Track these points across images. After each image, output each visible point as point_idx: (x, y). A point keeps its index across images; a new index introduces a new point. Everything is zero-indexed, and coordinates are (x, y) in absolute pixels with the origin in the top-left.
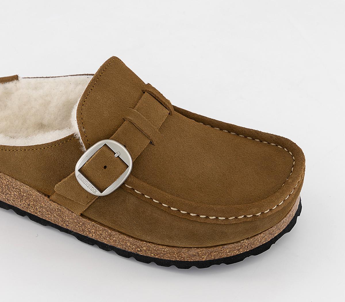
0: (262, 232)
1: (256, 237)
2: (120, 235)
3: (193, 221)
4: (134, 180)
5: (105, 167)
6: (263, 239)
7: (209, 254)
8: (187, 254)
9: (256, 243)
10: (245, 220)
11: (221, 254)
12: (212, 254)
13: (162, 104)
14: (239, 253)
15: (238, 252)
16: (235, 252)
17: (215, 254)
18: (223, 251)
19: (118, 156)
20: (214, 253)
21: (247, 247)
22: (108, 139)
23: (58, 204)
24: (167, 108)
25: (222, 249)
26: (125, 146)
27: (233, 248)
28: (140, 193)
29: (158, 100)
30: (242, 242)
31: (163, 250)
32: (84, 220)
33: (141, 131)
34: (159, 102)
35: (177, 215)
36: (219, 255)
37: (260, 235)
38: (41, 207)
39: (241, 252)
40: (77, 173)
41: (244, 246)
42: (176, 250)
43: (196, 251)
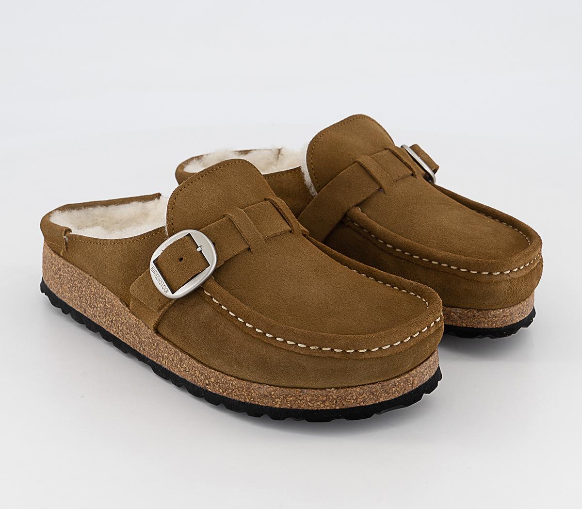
0: (359, 386)
1: (350, 390)
2: (190, 359)
3: (268, 344)
4: (213, 284)
5: (181, 259)
6: (360, 397)
7: (284, 397)
8: (257, 393)
9: (350, 399)
10: (331, 355)
11: (299, 402)
12: (288, 399)
13: (284, 219)
14: (324, 407)
15: (322, 405)
16: (319, 403)
17: (291, 399)
18: (302, 397)
19: (201, 251)
20: (290, 397)
21: (336, 402)
22: (198, 230)
23: (137, 317)
24: (289, 225)
25: (301, 394)
26: (214, 244)
27: (316, 396)
28: (217, 302)
29: (280, 213)
30: (328, 390)
31: (232, 382)
32: (158, 338)
33: (240, 233)
34: (282, 216)
35: (250, 334)
36: (297, 402)
37: (355, 389)
38: (122, 323)
39: (328, 406)
40: (152, 265)
41: (331, 398)
42: (245, 384)
43: (268, 390)
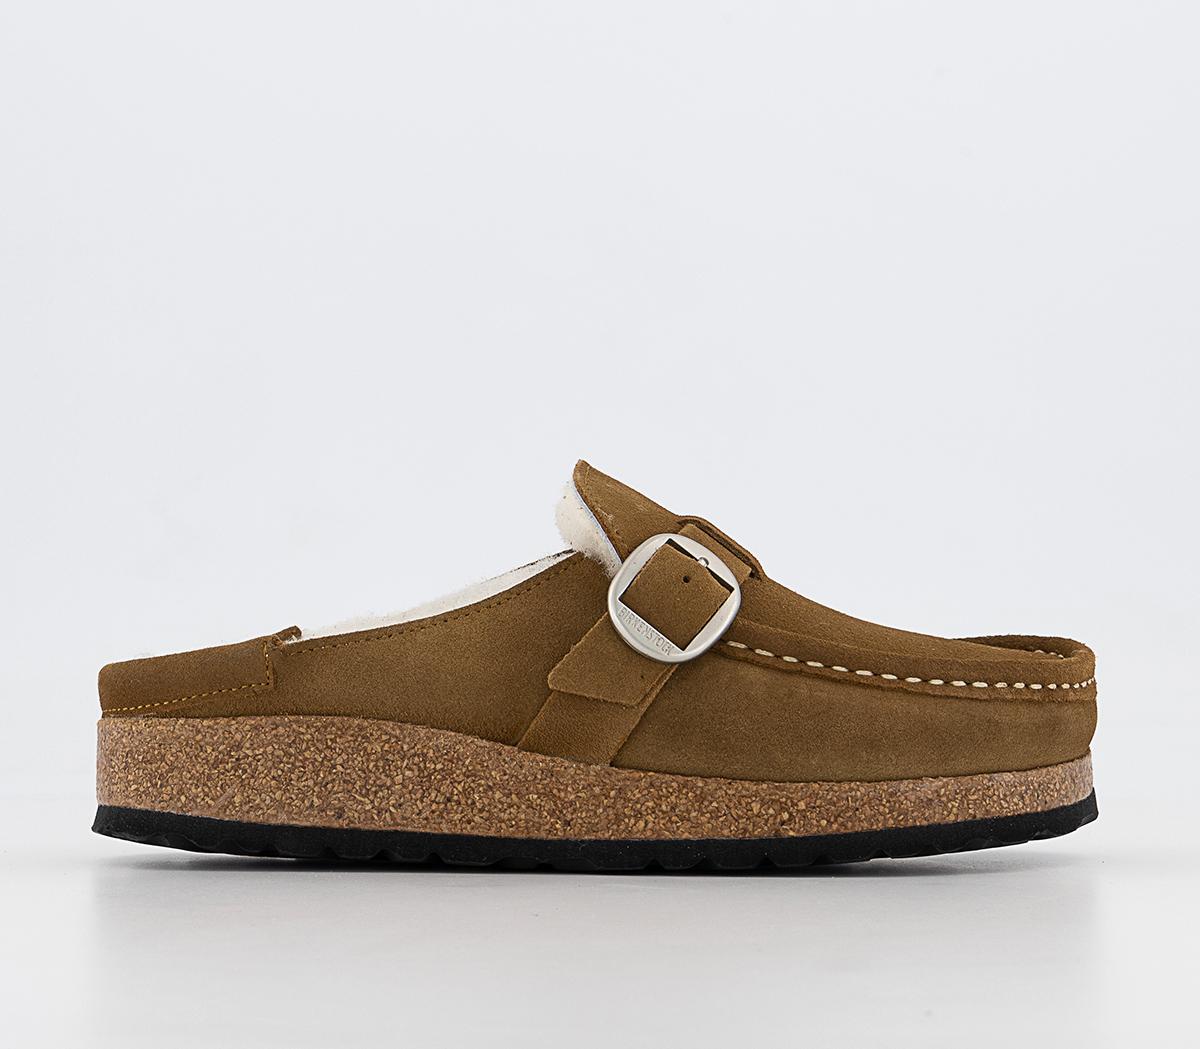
2: (730, 783)
5: (687, 579)
12: (969, 797)
19: (707, 567)
28: (771, 654)
32: (624, 774)
37: (1056, 769)
38: (487, 789)
43: (933, 786)
